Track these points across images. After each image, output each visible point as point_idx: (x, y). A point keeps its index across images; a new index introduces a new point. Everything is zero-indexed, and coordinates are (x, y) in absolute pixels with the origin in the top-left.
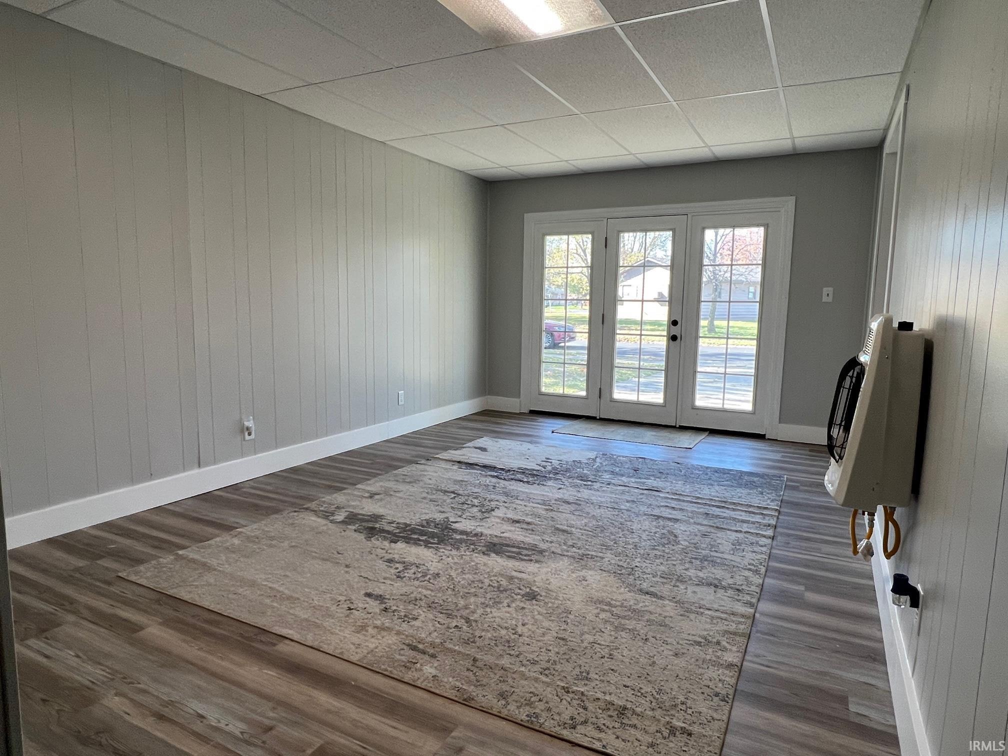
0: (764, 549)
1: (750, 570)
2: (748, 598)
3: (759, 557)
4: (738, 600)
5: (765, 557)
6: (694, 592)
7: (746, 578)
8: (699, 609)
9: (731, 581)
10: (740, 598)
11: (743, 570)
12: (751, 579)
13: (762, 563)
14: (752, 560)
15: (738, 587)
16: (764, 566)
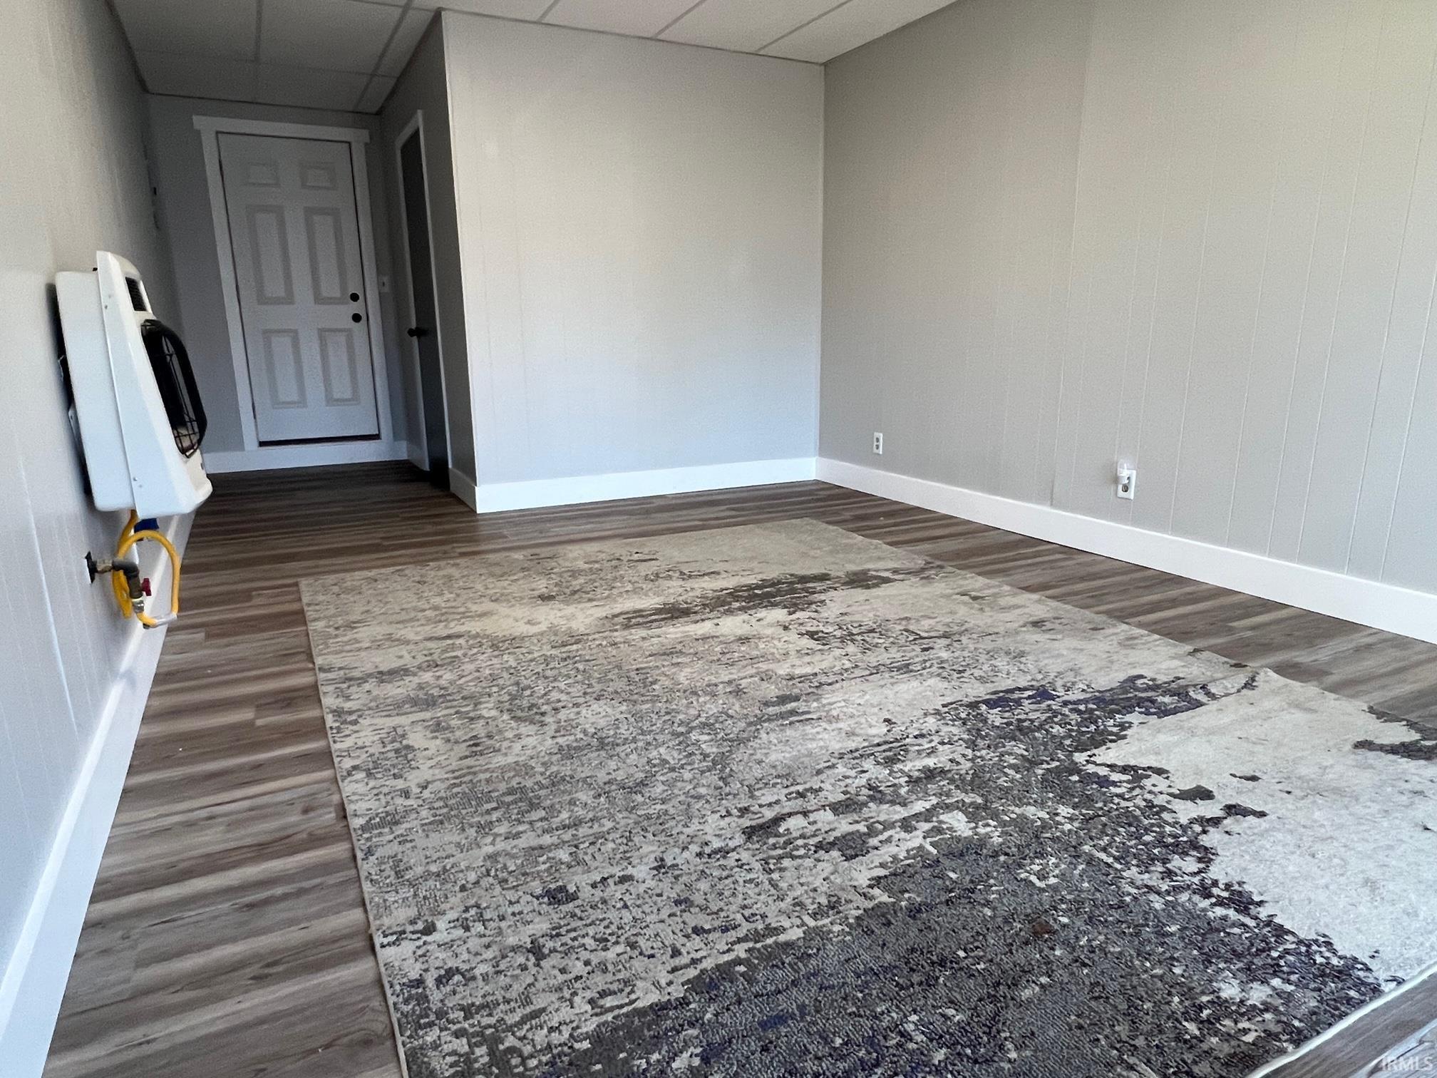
0: (348, 764)
1: (351, 713)
2: (330, 676)
3: (349, 743)
4: (340, 669)
5: (338, 746)
6: (401, 657)
7: (348, 698)
8: (377, 645)
9: (367, 686)
10: (342, 672)
11: (361, 707)
12: (340, 700)
13: (338, 733)
14: (357, 732)
15: (352, 683)
16: (331, 728)
